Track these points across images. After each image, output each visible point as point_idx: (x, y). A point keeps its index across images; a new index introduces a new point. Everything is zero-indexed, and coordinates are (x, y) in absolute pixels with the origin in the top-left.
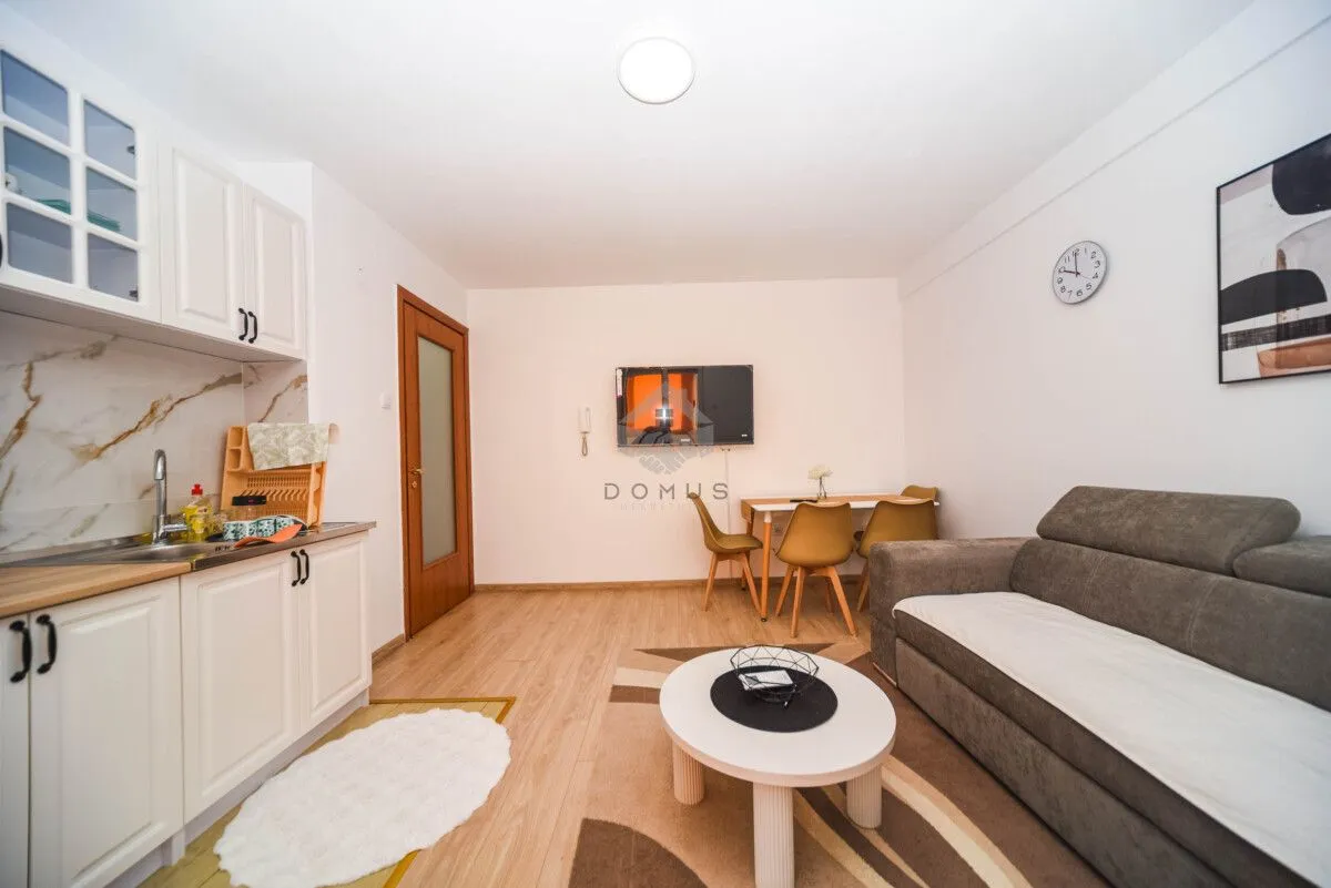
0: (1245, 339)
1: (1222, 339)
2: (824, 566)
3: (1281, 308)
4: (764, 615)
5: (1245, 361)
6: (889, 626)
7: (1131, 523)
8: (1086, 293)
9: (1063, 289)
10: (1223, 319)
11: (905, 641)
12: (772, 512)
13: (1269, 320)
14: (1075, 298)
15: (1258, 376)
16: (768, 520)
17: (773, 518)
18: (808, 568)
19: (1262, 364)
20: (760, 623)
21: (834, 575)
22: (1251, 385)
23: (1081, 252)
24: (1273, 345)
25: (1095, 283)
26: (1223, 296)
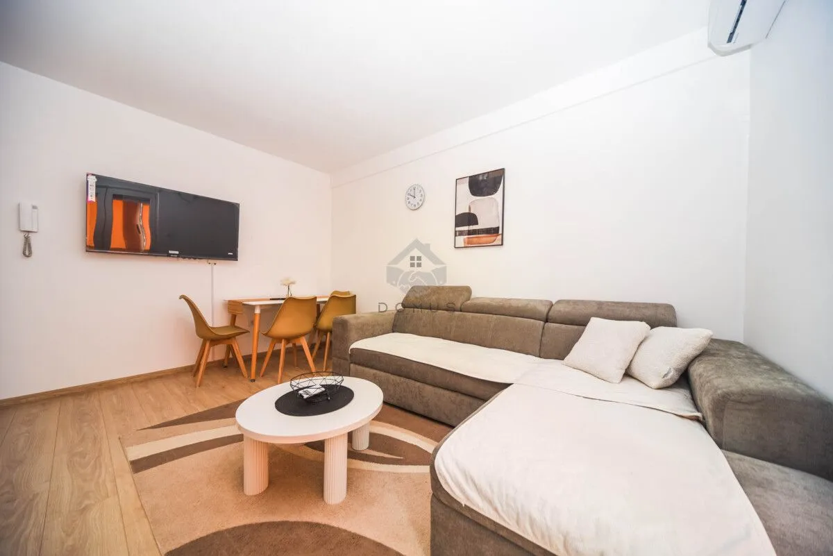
0: (461, 233)
1: (456, 232)
2: (298, 337)
3: (469, 225)
4: (253, 377)
5: (461, 240)
6: (345, 359)
7: (434, 298)
8: (417, 207)
9: (409, 202)
10: (457, 225)
11: (355, 363)
12: (261, 306)
13: (466, 228)
14: (414, 208)
15: (463, 246)
16: (258, 311)
17: (261, 311)
18: (288, 339)
19: (465, 243)
20: (250, 383)
21: (304, 342)
22: (462, 249)
23: (416, 189)
24: (467, 236)
25: (420, 203)
26: (457, 217)
